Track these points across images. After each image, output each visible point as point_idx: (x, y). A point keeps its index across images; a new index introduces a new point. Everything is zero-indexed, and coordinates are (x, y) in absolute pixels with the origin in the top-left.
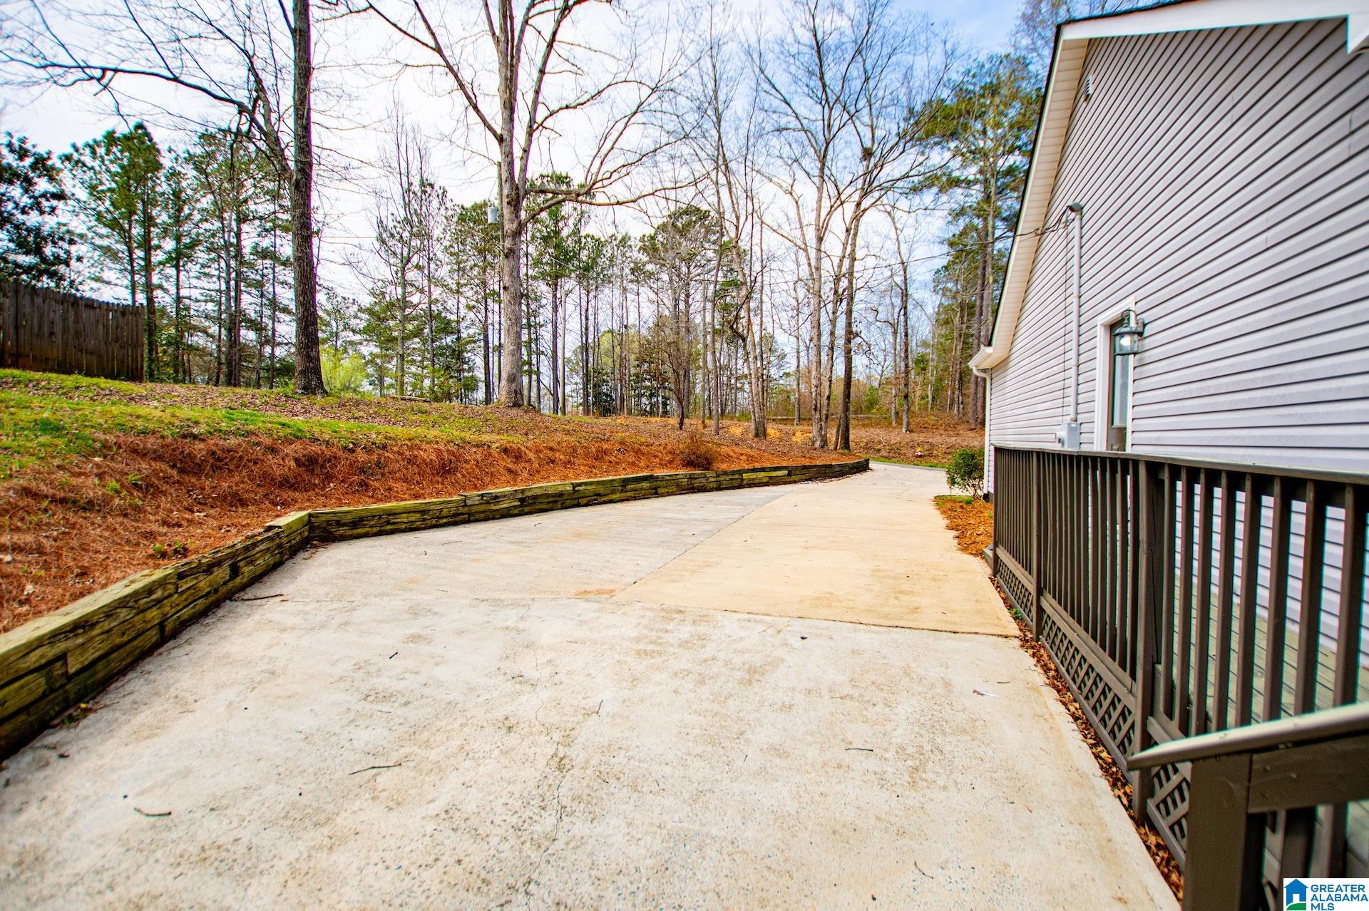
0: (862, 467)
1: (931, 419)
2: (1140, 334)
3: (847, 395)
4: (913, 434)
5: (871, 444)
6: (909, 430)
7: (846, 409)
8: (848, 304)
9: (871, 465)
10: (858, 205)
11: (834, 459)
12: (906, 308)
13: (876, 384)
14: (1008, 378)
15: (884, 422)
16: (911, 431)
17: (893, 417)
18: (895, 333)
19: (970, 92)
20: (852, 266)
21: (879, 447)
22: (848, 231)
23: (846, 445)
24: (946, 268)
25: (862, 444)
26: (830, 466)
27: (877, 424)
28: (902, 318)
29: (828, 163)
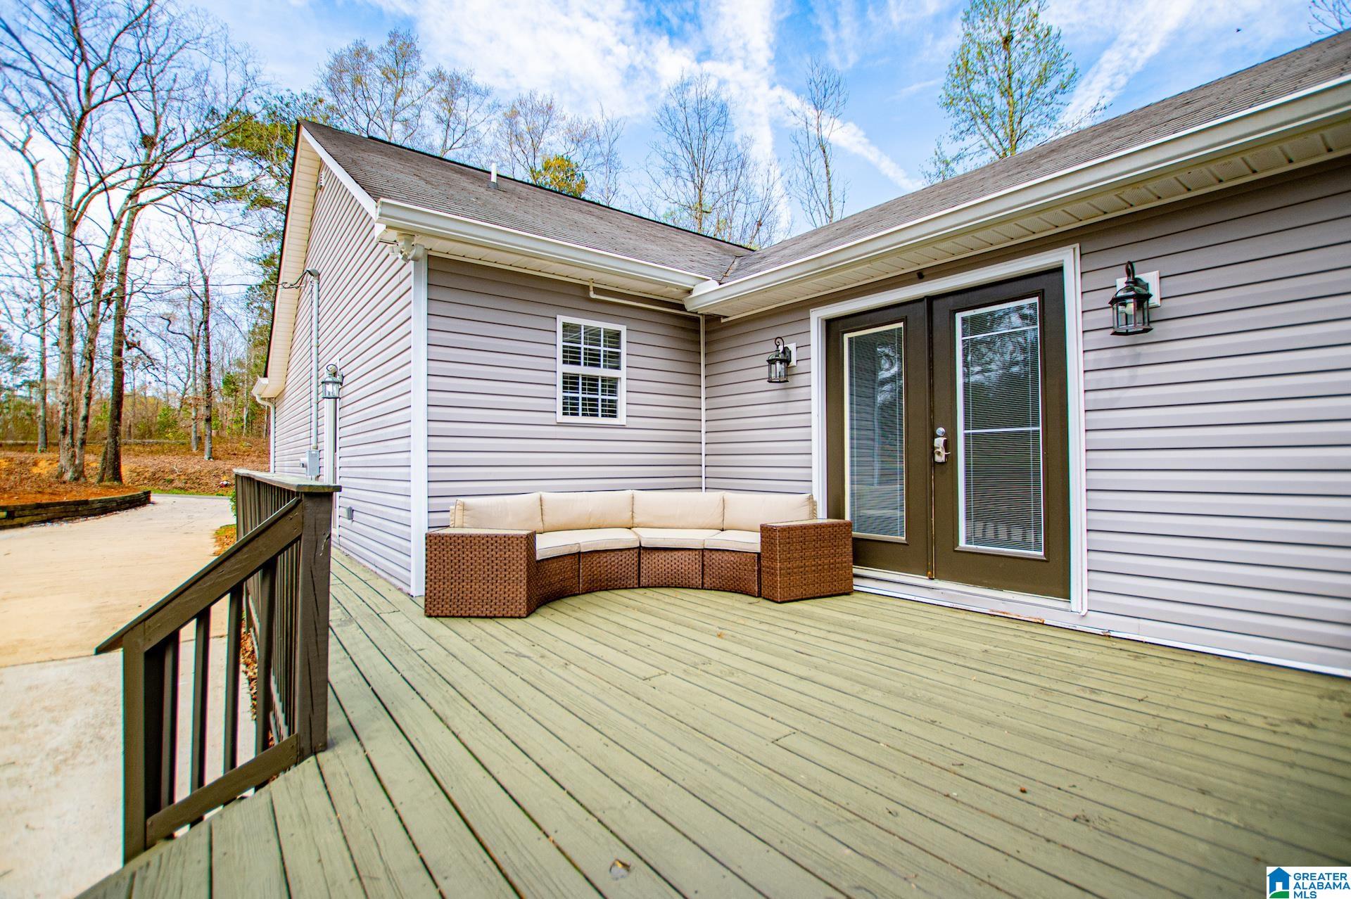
0: (141, 501)
1: (243, 446)
2: (341, 384)
3: (117, 416)
4: (218, 462)
5: (160, 474)
6: (213, 457)
7: (115, 433)
8: (118, 308)
9: (153, 498)
10: (133, 196)
11: (94, 493)
12: (207, 322)
13: (176, 404)
14: (285, 408)
15: (183, 448)
16: (215, 458)
17: (194, 443)
18: (195, 348)
19: (284, 119)
20: (124, 265)
21: (171, 477)
22: (116, 223)
23: (117, 476)
24: (261, 286)
25: (147, 475)
26: (86, 502)
27: (171, 451)
28: (202, 333)
29: (85, 135)
